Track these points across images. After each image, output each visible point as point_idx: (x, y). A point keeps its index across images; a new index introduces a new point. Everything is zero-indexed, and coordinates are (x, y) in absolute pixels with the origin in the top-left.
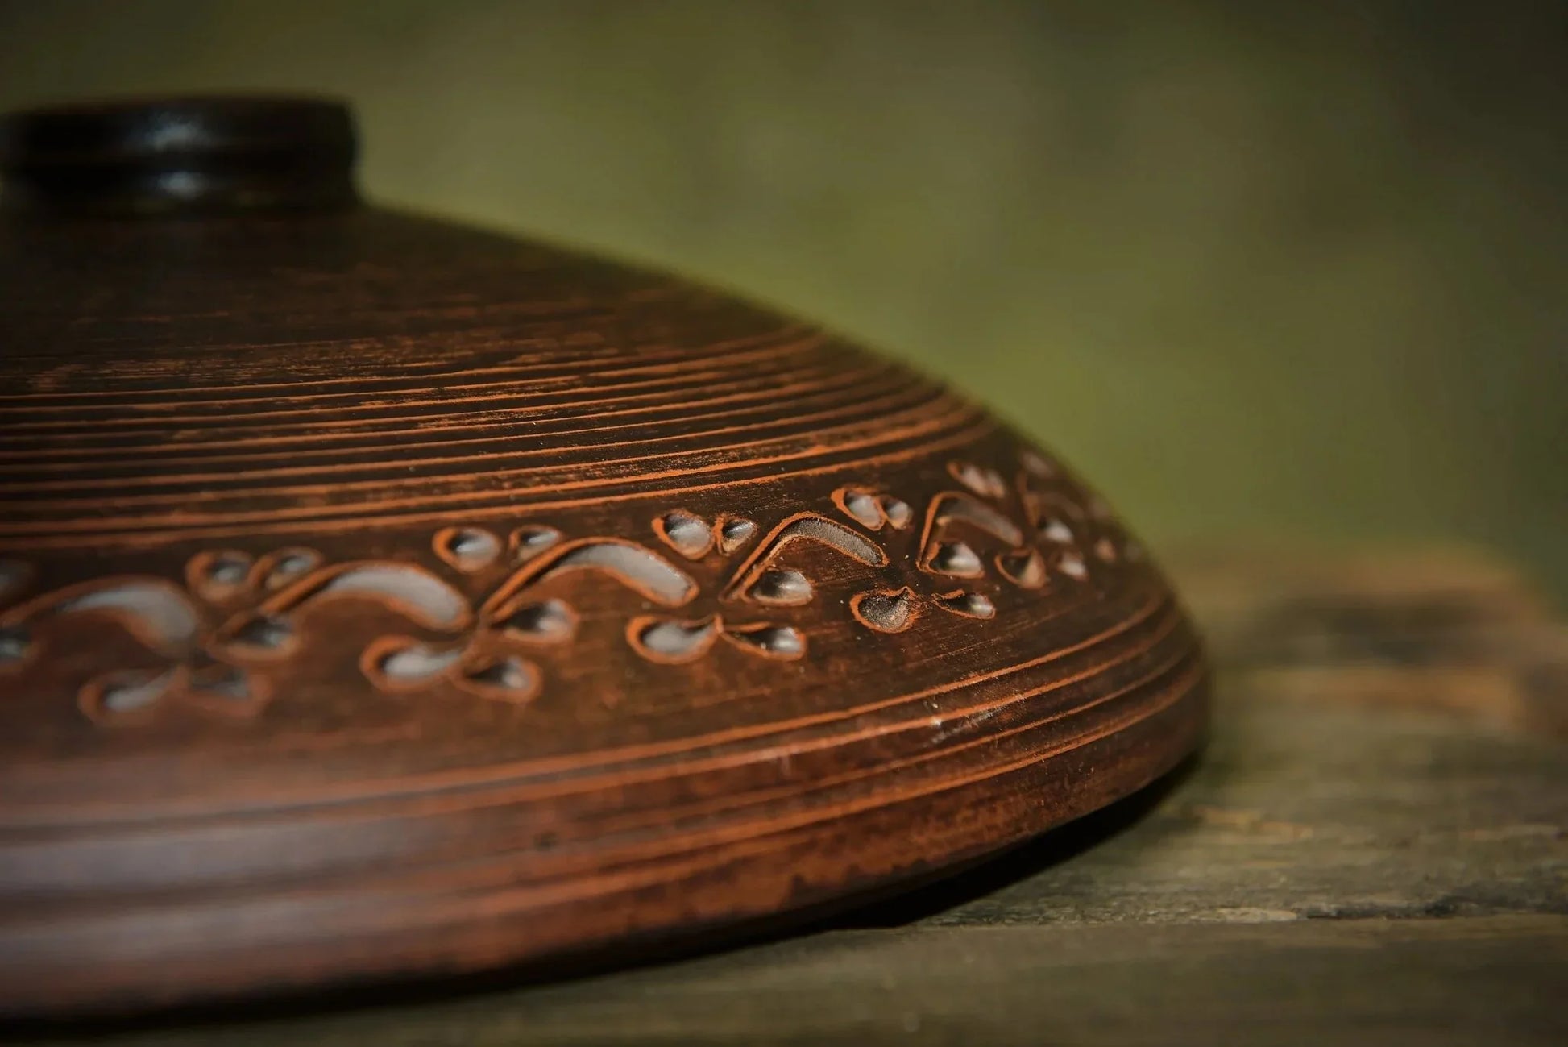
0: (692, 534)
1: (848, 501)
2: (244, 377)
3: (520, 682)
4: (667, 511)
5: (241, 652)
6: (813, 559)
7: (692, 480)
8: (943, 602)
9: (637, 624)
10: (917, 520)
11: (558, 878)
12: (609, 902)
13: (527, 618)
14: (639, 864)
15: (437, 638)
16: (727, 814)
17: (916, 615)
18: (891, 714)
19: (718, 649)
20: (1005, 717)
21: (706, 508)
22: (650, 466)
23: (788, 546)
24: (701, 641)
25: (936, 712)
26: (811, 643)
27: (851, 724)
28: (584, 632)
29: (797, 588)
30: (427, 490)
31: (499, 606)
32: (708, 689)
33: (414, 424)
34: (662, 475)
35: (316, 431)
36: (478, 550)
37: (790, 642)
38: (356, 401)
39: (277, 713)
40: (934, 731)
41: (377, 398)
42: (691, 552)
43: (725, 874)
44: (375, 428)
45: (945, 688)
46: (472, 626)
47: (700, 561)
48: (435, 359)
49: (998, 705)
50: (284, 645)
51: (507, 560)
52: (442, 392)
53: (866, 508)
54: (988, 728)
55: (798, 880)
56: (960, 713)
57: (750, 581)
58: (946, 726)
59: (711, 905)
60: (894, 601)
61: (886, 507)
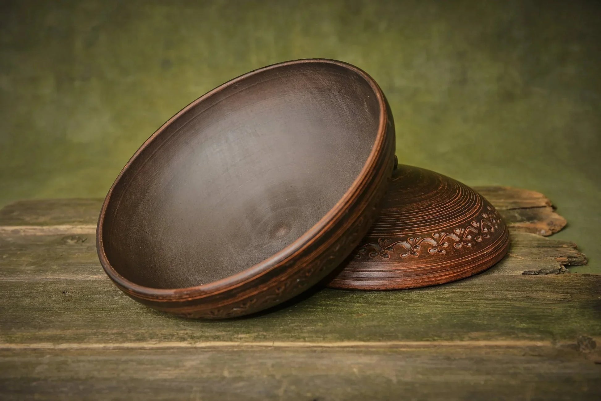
0: (458, 231)
1: (473, 223)
2: (405, 211)
3: (444, 252)
4: (455, 228)
5: (415, 250)
6: (470, 233)
7: (456, 223)
8: (485, 236)
9: (454, 244)
10: (480, 224)
11: (449, 274)
12: (454, 276)
13: (443, 244)
14: (457, 272)
15: (434, 247)
16: (465, 266)
17: (482, 239)
18: (481, 252)
19: (463, 247)
20: (492, 251)
21: (459, 227)
22: (452, 222)
23: (468, 231)
24: (461, 246)
25: (485, 251)
26: (472, 244)
27: (476, 254)
28: (449, 245)
29: (470, 237)
30: (429, 228)
31: (440, 243)
32: (463, 252)
33: (425, 218)
34: (453, 223)
35: (415, 219)
36: (437, 235)
37: (470, 245)
38: (418, 214)
39: (420, 257)
40: (485, 254)
41: (420, 214)
42: (458, 233)
43: (465, 273)
44: (421, 218)
45: (486, 248)
46: (438, 245)
47: (459, 235)
48: (423, 206)
49: (491, 249)
50: (419, 249)
51: (440, 237)
52: (426, 212)
53: (475, 224)
54: (490, 252)
55: (472, 273)
56: (487, 251)
57: (465, 237)
58: (486, 253)
59: (464, 276)
60: (480, 237)
61: (477, 223)
